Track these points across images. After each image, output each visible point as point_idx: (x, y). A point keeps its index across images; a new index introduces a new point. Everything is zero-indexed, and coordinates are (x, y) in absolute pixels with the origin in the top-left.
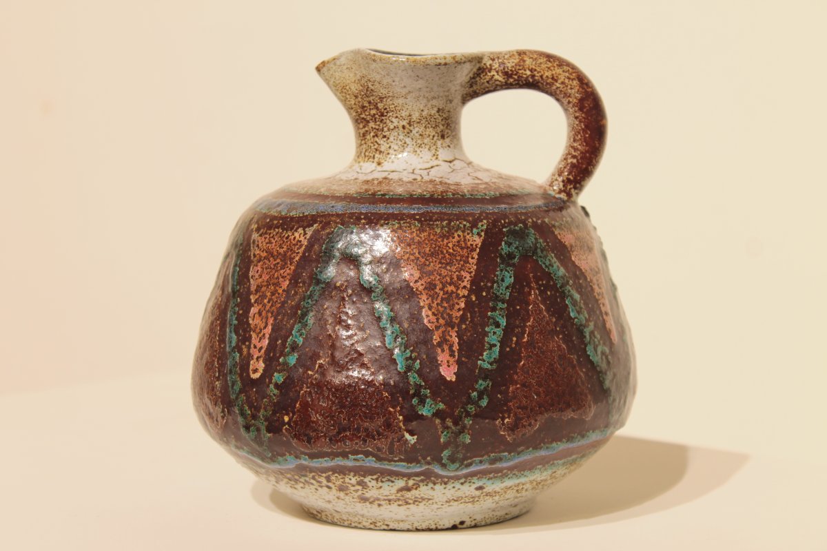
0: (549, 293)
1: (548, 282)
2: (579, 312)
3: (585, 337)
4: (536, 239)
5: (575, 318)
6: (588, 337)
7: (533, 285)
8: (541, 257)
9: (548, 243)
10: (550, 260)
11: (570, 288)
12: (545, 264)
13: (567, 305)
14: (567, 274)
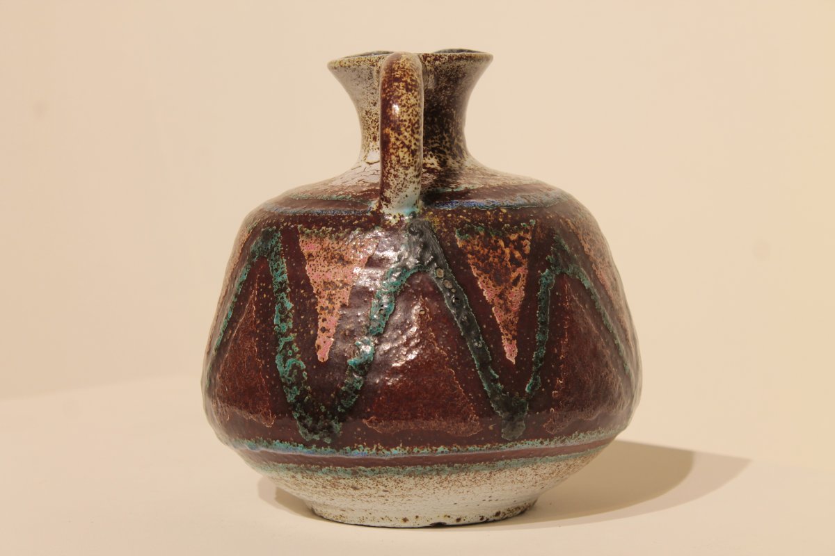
0: (265, 296)
1: (267, 285)
2: (282, 320)
3: (279, 345)
4: (277, 242)
5: (276, 325)
6: (281, 346)
7: (256, 285)
8: (272, 260)
9: (285, 248)
10: (278, 265)
11: (285, 296)
12: (272, 267)
13: (275, 311)
14: (288, 281)
